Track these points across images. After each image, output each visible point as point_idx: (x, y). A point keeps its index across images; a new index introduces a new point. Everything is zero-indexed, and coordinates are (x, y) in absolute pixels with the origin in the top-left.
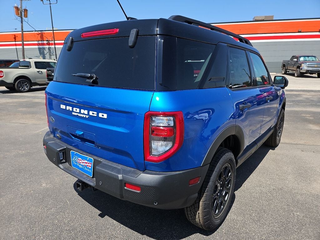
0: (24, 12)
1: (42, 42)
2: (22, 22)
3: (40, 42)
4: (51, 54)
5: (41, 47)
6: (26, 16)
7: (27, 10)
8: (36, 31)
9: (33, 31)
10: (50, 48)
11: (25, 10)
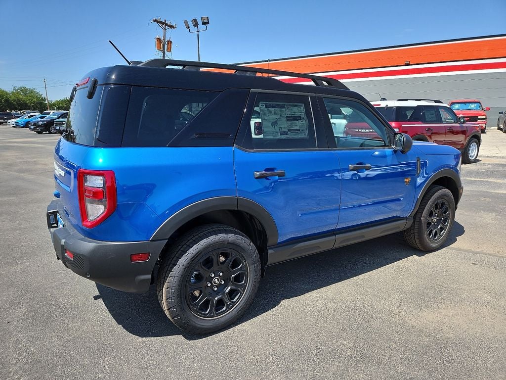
0: (168, 45)
6: (169, 50)
11: (168, 41)
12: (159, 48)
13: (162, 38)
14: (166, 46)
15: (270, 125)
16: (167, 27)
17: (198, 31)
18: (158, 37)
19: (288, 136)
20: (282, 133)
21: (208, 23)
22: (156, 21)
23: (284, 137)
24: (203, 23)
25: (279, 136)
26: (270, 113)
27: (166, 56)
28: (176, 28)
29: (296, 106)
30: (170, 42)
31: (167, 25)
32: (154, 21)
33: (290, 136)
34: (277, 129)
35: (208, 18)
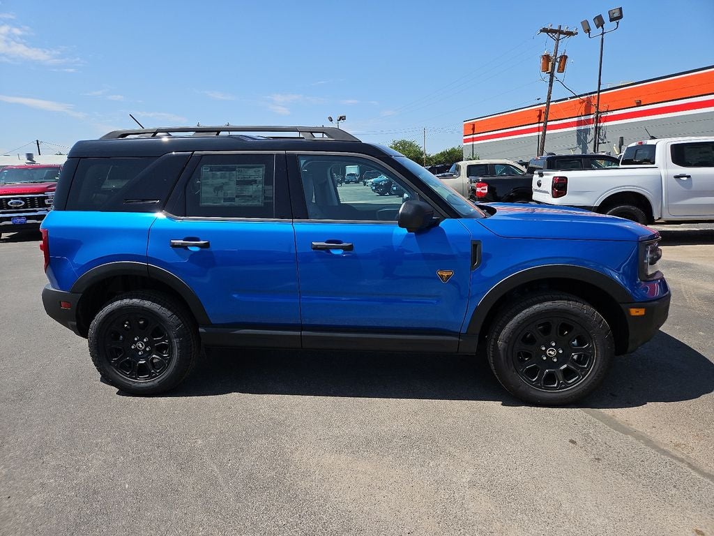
0: (560, 62)
1: (587, 117)
2: (551, 85)
3: (583, 118)
4: (600, 141)
5: (583, 127)
6: (561, 70)
7: (566, 57)
8: (576, 97)
9: (567, 99)
10: (600, 128)
11: (561, 57)
12: (545, 69)
13: (552, 55)
14: (557, 64)
15: (212, 190)
16: (562, 36)
17: (603, 34)
18: (545, 53)
19: (233, 203)
20: (225, 200)
21: (620, 17)
22: (545, 30)
23: (227, 204)
24: (611, 20)
25: (222, 203)
26: (214, 177)
27: (554, 79)
28: (577, 33)
29: (254, 167)
30: (564, 58)
31: (561, 32)
32: (541, 31)
33: (238, 202)
34: (221, 194)
35: (621, 9)
